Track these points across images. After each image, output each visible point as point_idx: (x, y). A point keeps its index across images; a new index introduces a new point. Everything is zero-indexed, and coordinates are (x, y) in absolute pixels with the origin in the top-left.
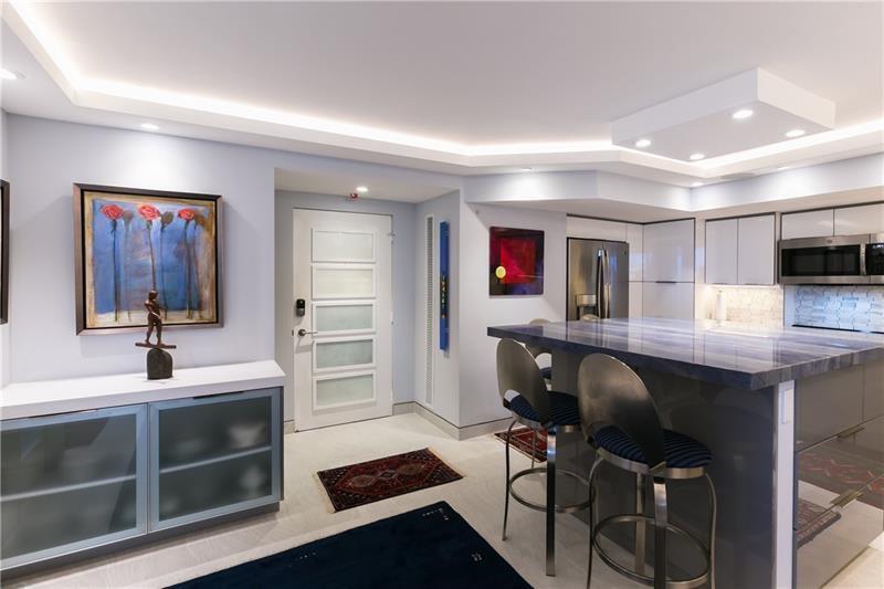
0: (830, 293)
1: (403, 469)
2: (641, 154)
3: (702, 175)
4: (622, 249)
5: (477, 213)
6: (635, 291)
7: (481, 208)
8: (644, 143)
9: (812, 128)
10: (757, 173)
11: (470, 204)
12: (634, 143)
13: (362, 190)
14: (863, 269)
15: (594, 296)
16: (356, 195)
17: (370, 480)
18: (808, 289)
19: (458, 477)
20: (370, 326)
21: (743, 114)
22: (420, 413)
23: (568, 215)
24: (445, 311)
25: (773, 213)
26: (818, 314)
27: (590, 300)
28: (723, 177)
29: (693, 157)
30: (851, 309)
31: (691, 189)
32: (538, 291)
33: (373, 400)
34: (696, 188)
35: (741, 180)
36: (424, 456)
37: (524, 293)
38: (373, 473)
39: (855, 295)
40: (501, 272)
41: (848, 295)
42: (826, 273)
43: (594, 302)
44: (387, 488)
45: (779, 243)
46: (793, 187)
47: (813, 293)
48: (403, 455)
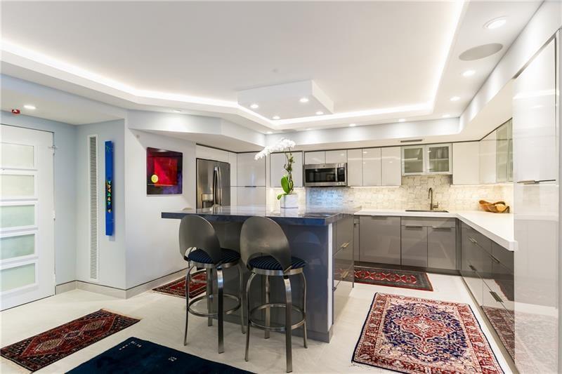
0: (323, 191)
1: (86, 328)
2: (251, 113)
3: (273, 128)
4: (226, 167)
5: (138, 137)
6: (233, 192)
7: (140, 133)
8: (255, 106)
9: (327, 112)
10: (298, 130)
11: (132, 130)
12: (249, 106)
13: (29, 108)
14: (337, 179)
15: (212, 195)
16: (18, 112)
17: (58, 343)
18: (314, 189)
19: (136, 321)
20: (32, 223)
21: (304, 100)
22: (82, 288)
23: (197, 144)
24: (110, 207)
25: (301, 151)
26: (318, 201)
27: (209, 197)
28: (283, 130)
29: (274, 118)
30: (330, 198)
31: (266, 135)
32: (180, 192)
33: (36, 284)
34: (268, 135)
35: (290, 133)
36: (101, 315)
37: (170, 193)
38: (58, 337)
39: (333, 191)
40: (155, 179)
41: (330, 191)
42: (315, 181)
43: (212, 199)
44: (76, 343)
45: (304, 166)
46: (312, 139)
47: (317, 191)
48: (82, 319)
